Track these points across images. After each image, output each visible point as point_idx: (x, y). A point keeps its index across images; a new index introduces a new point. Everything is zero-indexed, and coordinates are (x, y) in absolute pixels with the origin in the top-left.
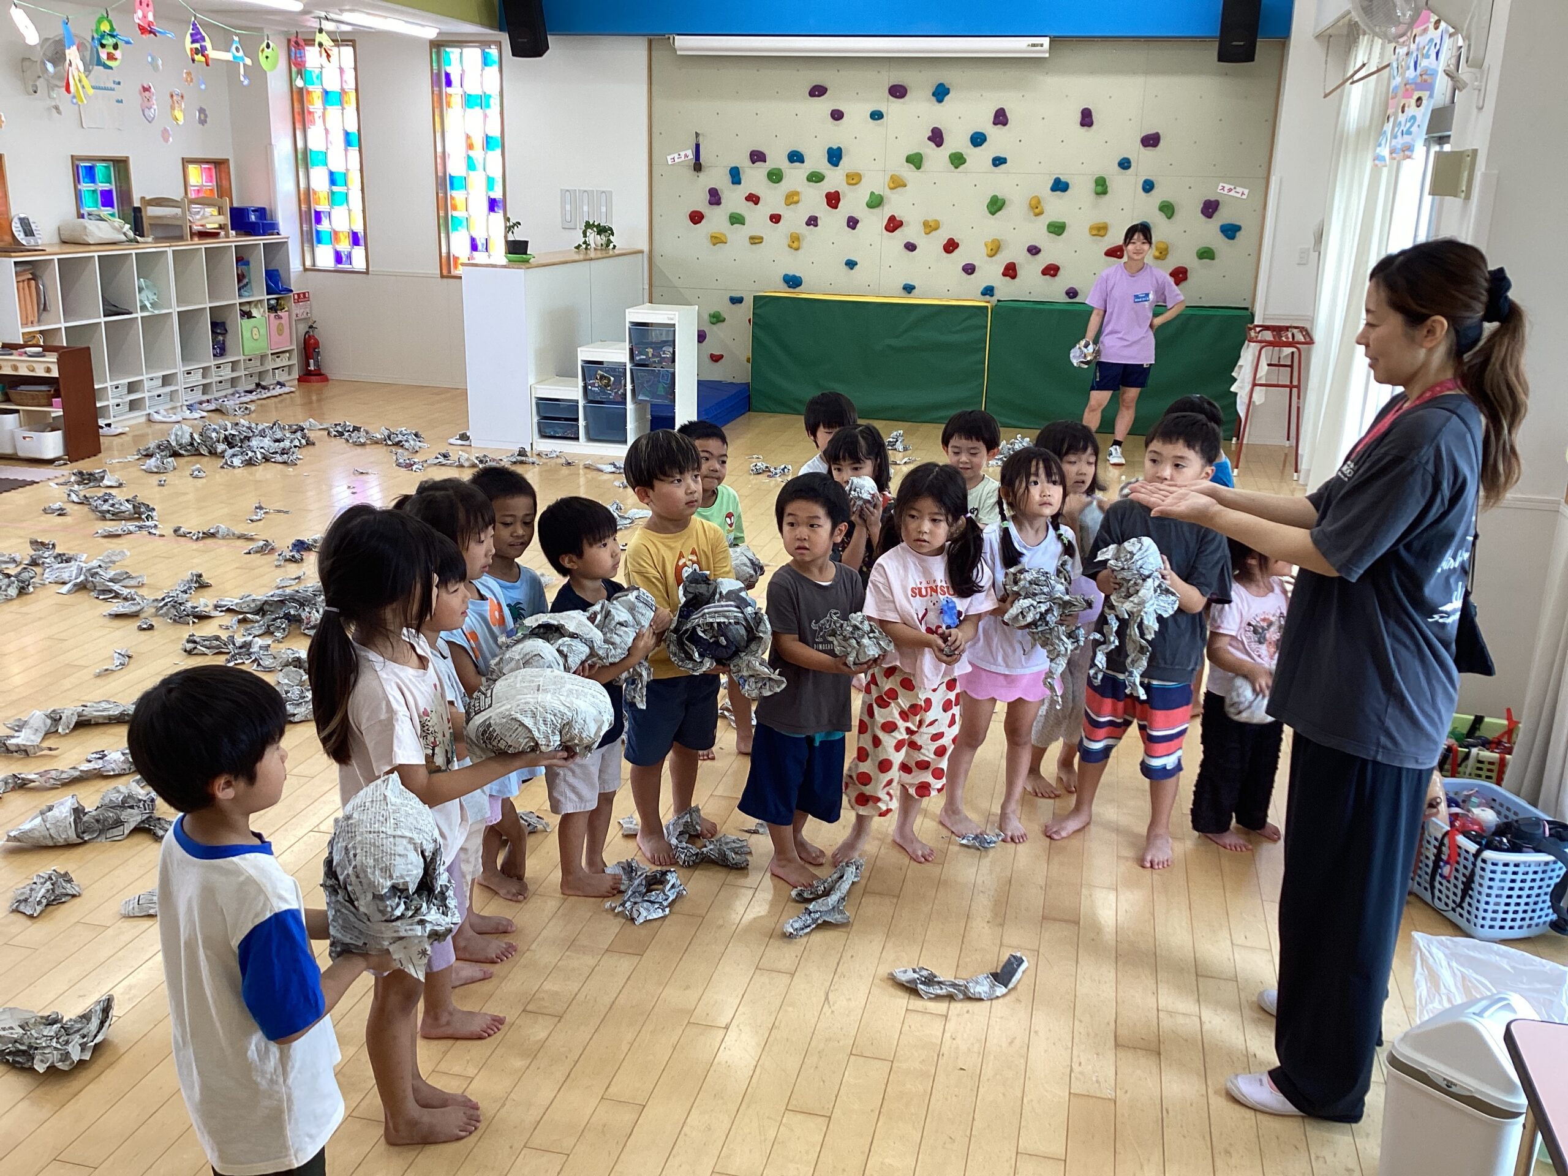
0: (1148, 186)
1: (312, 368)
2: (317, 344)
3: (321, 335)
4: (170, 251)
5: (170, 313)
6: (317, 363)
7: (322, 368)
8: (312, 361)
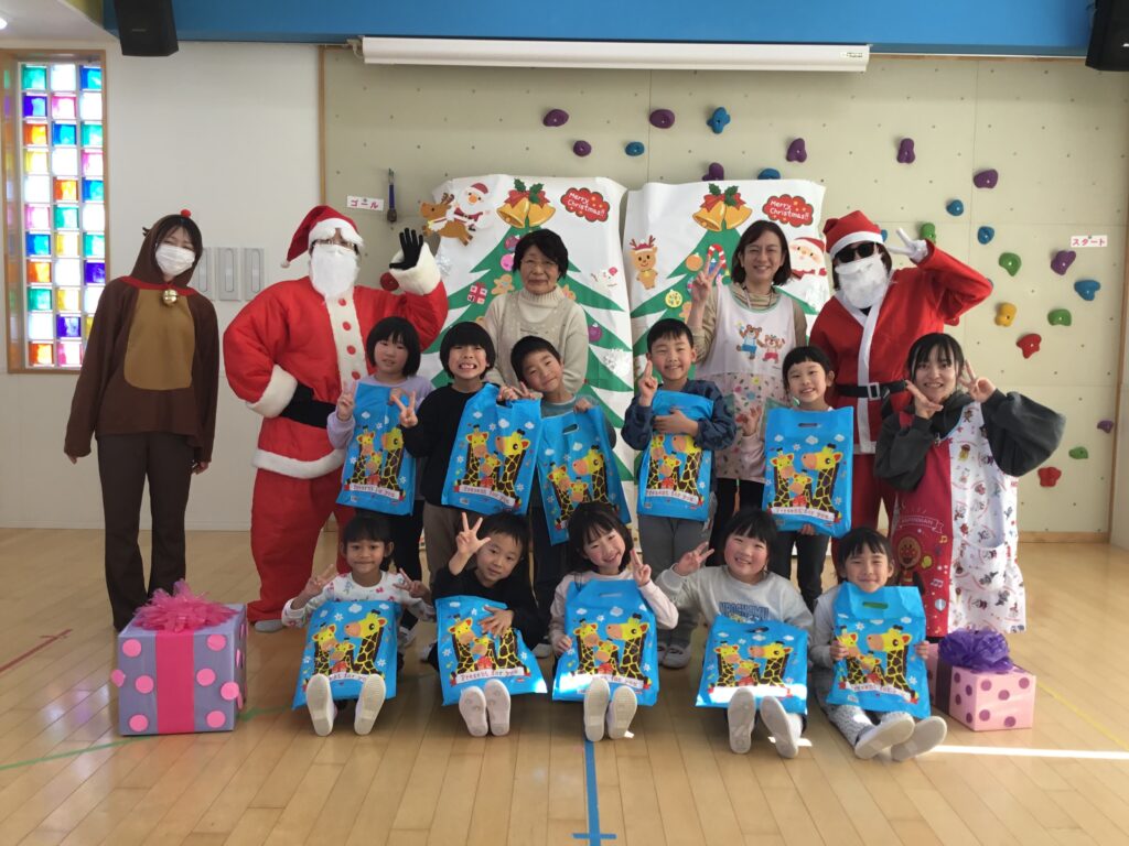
0: (985, 235)
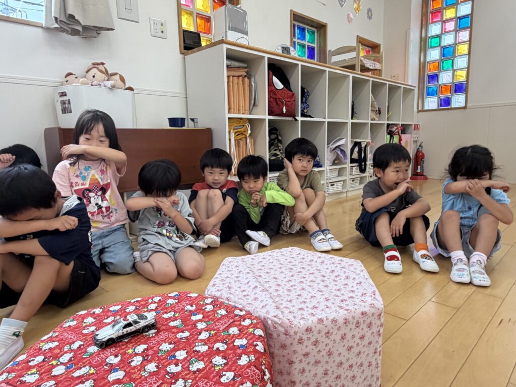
1: (419, 171)
2: (423, 156)
3: (424, 150)
4: (351, 75)
5: (347, 123)
6: (422, 168)
7: (424, 171)
8: (419, 167)
